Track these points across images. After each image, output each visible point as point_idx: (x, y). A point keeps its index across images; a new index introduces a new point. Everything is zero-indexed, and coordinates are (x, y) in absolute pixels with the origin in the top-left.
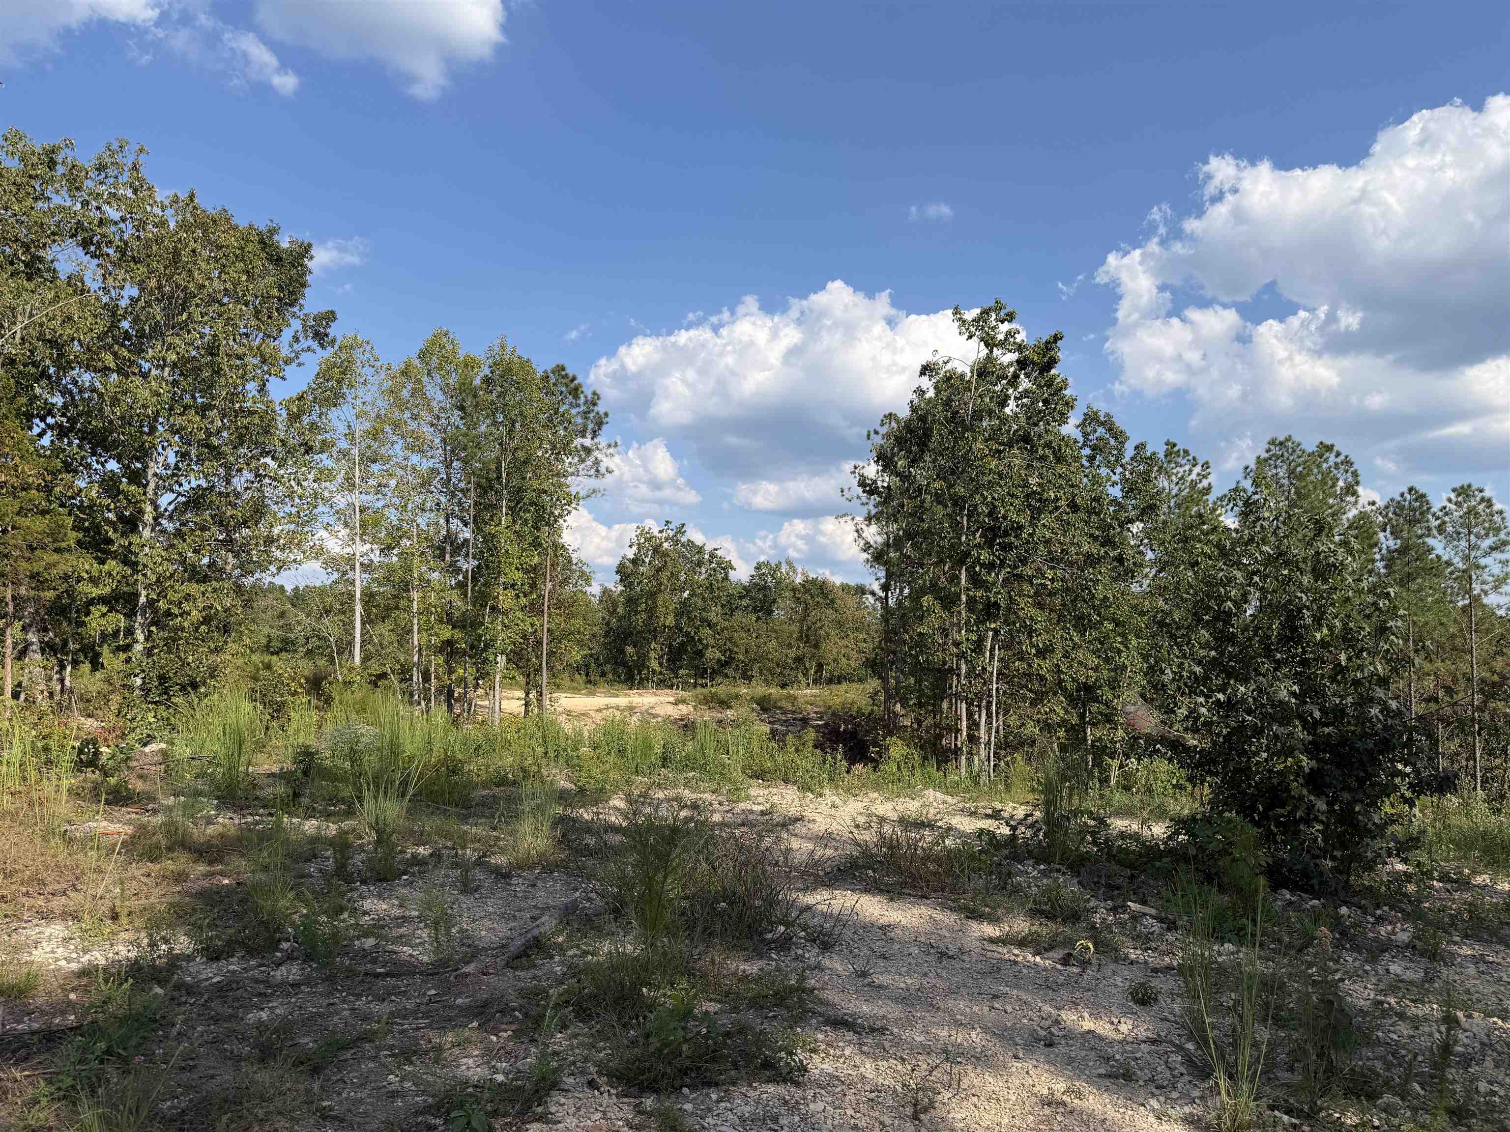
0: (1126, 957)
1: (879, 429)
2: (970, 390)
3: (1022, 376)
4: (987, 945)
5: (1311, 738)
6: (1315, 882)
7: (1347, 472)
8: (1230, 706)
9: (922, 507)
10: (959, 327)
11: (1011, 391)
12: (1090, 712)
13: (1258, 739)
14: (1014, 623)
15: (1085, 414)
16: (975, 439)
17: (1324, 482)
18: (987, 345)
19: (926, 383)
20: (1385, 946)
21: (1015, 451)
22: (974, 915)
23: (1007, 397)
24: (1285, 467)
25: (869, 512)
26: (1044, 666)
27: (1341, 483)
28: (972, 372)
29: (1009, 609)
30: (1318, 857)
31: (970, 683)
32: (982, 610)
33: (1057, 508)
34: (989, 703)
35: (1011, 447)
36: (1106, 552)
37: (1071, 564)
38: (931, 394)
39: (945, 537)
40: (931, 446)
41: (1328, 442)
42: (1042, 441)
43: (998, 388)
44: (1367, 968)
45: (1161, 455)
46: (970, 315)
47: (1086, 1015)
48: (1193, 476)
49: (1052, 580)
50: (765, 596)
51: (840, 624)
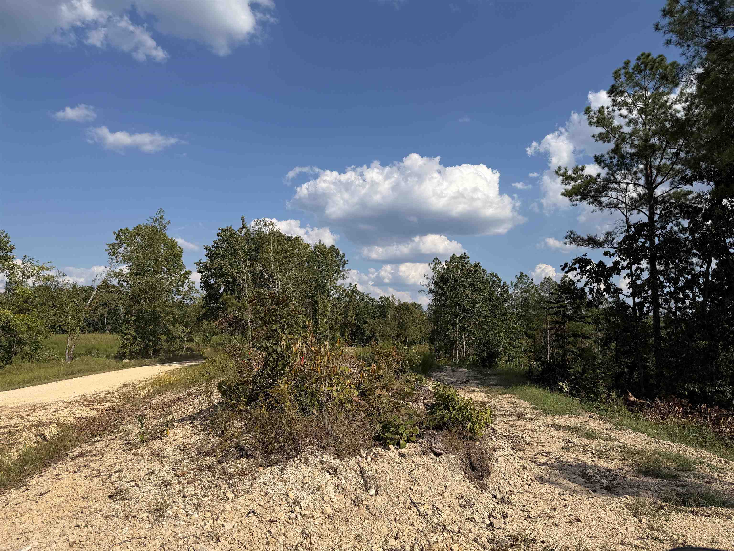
29: (468, 329)
31: (459, 346)
32: (462, 329)
39: (453, 311)
49: (479, 321)
50: (383, 309)
51: (414, 321)
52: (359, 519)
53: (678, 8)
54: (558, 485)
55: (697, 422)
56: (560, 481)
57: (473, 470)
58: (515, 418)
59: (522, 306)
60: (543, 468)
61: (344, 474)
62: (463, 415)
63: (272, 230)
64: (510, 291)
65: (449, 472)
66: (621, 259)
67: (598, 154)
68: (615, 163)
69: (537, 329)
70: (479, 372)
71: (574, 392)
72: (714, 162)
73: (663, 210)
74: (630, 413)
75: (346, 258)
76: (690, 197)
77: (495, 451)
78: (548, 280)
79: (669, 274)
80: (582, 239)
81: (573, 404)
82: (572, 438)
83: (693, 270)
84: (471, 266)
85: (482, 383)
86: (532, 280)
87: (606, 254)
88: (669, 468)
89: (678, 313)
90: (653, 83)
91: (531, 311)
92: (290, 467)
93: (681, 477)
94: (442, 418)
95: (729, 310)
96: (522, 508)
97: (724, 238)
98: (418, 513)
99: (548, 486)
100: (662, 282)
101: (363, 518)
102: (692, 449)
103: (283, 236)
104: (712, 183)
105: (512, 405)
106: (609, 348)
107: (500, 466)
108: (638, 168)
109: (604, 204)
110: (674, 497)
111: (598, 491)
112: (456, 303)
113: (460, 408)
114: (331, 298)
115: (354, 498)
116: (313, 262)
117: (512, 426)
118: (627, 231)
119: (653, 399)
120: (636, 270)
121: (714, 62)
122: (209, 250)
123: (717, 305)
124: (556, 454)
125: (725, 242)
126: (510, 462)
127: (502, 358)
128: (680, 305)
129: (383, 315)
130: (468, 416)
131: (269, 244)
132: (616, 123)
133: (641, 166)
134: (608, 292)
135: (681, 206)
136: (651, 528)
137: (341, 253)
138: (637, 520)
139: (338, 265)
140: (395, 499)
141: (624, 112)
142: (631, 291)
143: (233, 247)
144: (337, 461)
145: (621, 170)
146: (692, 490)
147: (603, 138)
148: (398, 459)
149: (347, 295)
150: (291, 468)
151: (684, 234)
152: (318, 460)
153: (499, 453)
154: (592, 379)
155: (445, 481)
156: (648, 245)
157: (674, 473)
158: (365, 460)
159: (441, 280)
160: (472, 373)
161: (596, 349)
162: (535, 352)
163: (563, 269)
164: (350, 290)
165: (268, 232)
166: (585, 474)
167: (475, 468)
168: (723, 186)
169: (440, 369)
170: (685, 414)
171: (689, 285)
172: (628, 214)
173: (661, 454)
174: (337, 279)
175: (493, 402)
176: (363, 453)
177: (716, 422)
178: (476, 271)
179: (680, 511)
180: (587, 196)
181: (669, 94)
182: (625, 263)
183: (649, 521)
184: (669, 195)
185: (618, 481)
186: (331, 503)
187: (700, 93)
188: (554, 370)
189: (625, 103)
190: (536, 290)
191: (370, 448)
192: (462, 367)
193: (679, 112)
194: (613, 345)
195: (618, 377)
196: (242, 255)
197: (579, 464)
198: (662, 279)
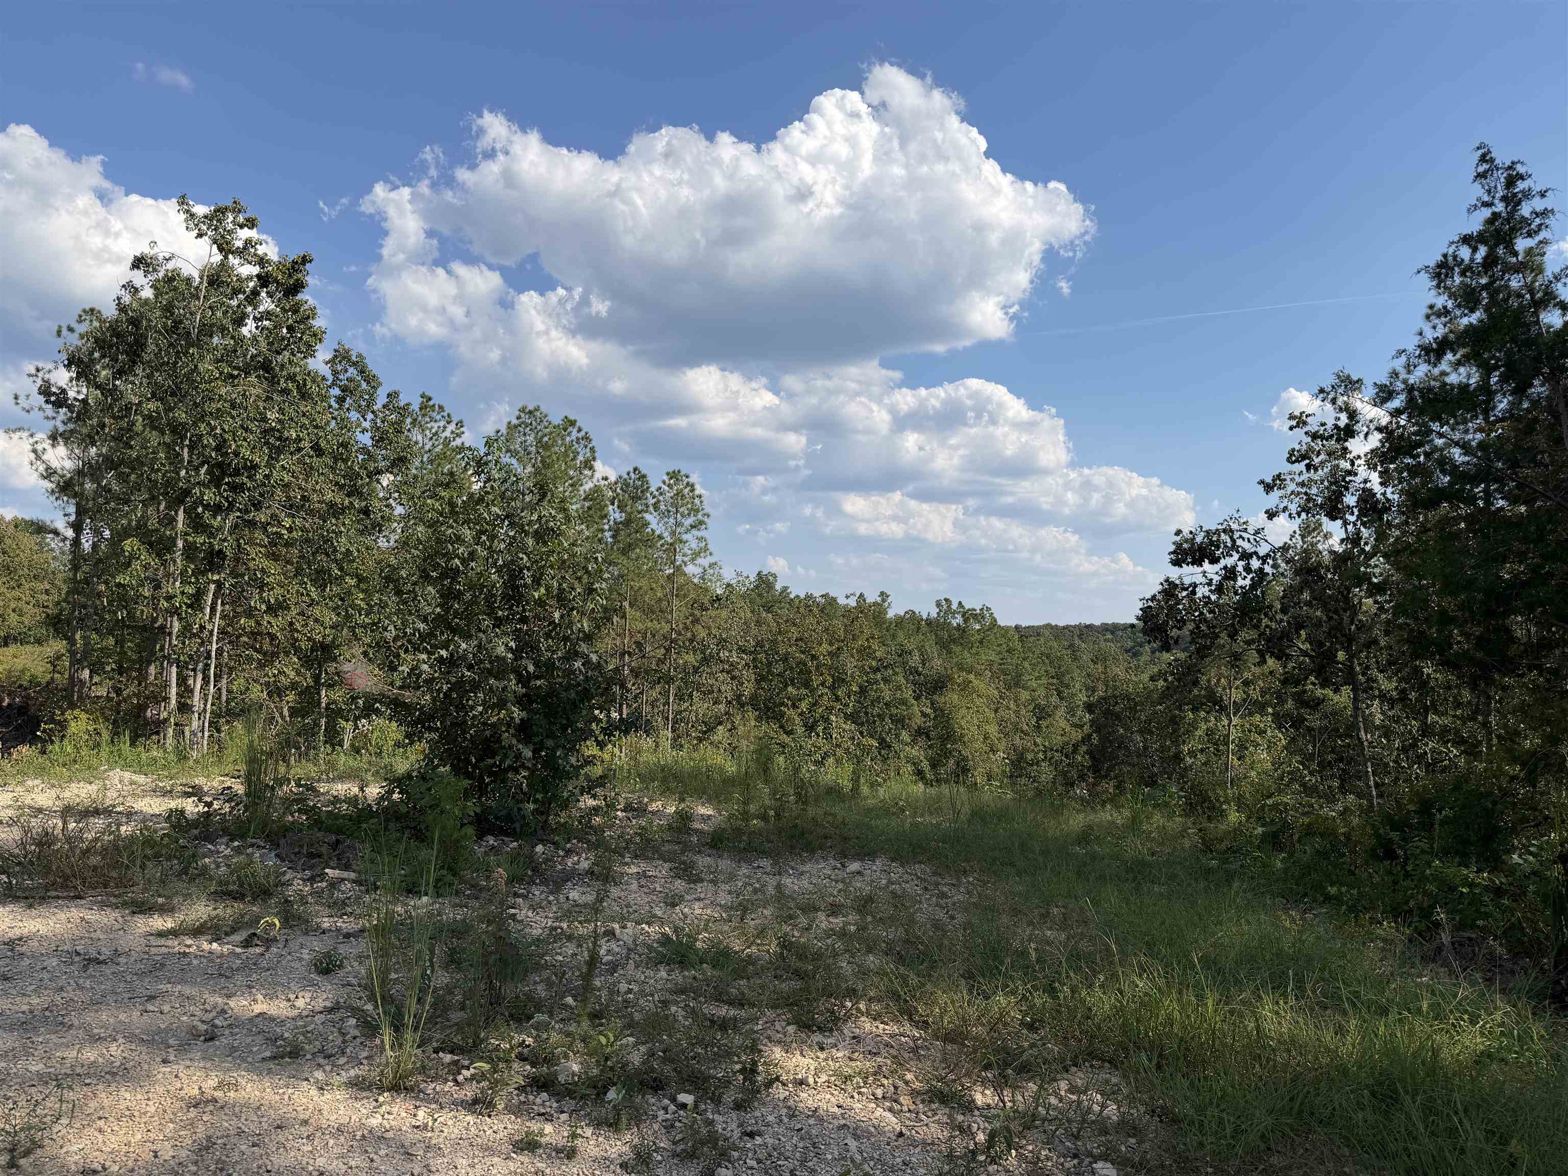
0: (319, 927)
1: (74, 325)
2: (199, 299)
3: (263, 294)
4: (154, 941)
5: (524, 690)
6: (517, 825)
7: (586, 447)
8: (452, 663)
9: (130, 430)
10: (186, 220)
11: (249, 309)
12: (327, 673)
13: (475, 693)
14: (243, 575)
15: (336, 351)
16: (202, 357)
17: (566, 454)
18: (221, 249)
19: (139, 278)
20: (569, 876)
21: (253, 379)
22: (143, 908)
23: (244, 316)
24: (533, 435)
25: (56, 428)
26: (276, 624)
27: (580, 458)
28: (201, 278)
29: (237, 560)
30: (522, 801)
31: (184, 643)
32: (204, 559)
33: (299, 450)
34: (207, 667)
35: (247, 374)
36: (351, 503)
37: (311, 512)
38: (147, 293)
39: (159, 470)
40: (146, 357)
41: (572, 418)
42: (285, 373)
43: (234, 303)
44: (551, 898)
45: (415, 407)
46: (201, 210)
47: (260, 997)
48: (447, 433)
49: (290, 530)
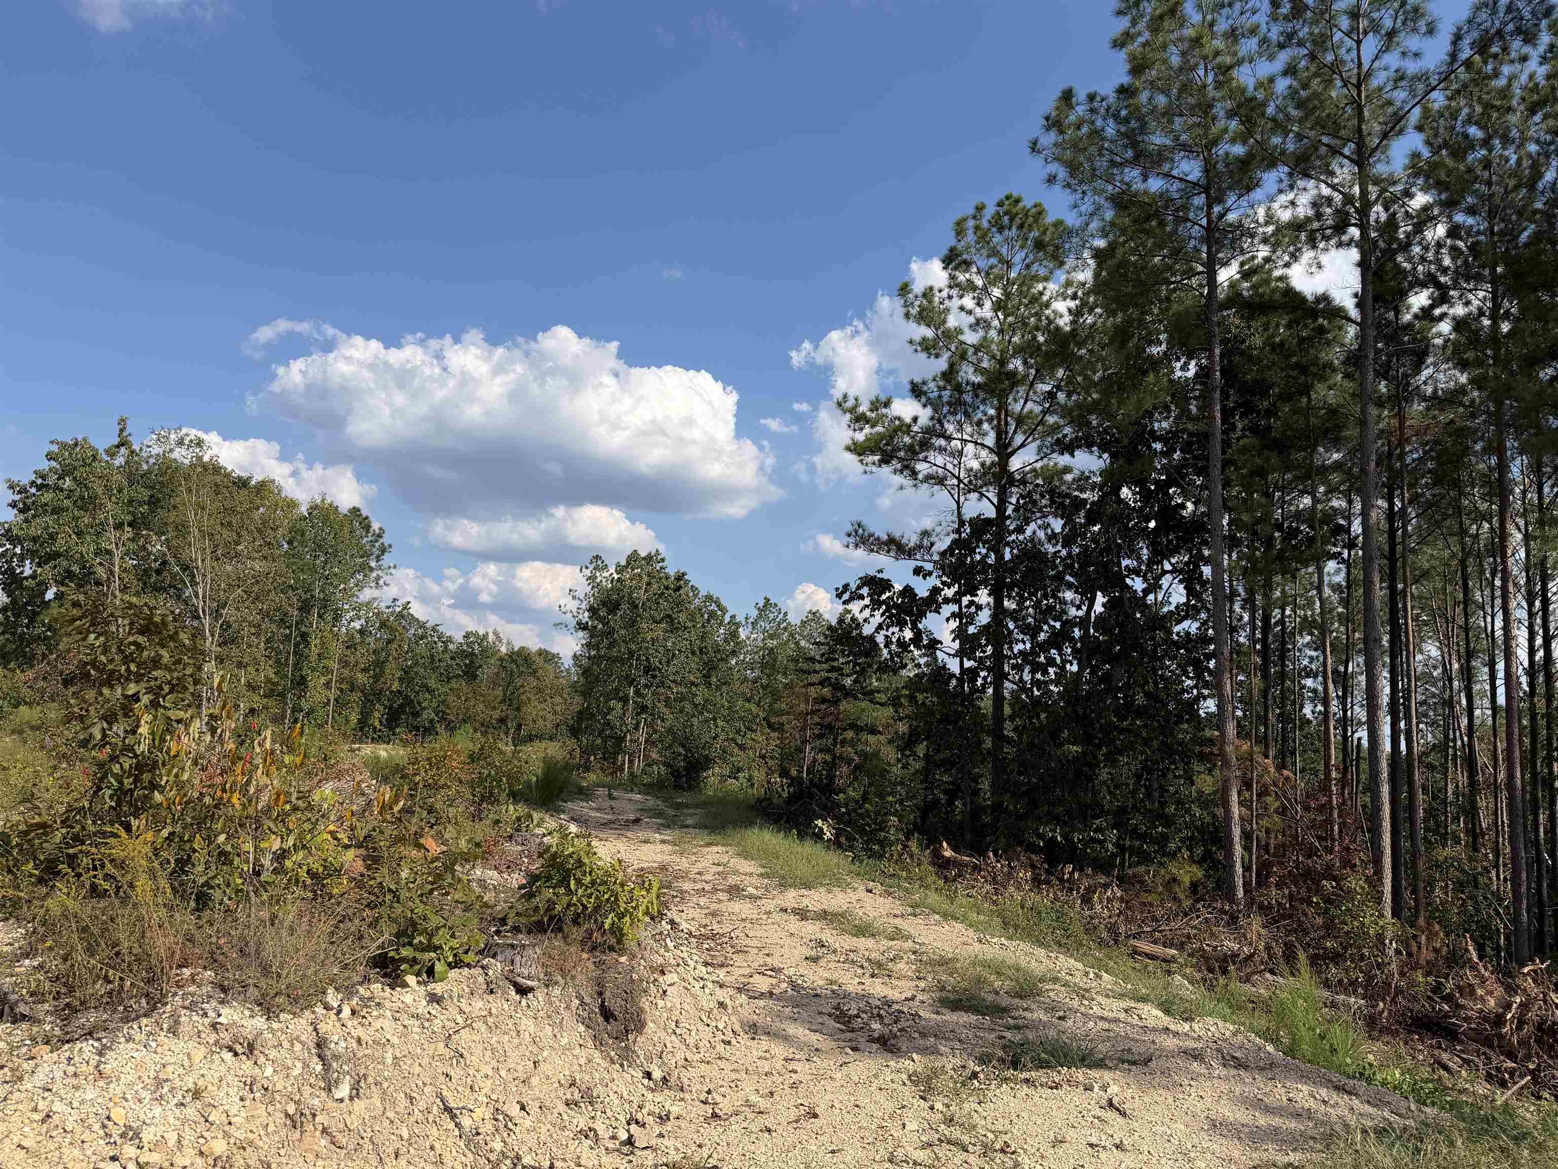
50: (472, 662)
51: (540, 690)
52: (301, 1160)
53: (1072, 118)
54: (786, 1039)
55: (1056, 899)
56: (792, 1029)
57: (607, 1020)
58: (722, 896)
59: (763, 666)
60: (762, 1003)
61: (273, 1053)
62: (597, 898)
63: (200, 458)
64: (743, 633)
65: (548, 1030)
66: (943, 583)
67: (918, 380)
68: (945, 399)
69: (788, 713)
70: (665, 801)
71: (843, 840)
72: (1112, 417)
73: (1022, 496)
74: (941, 882)
75: (386, 540)
76: (1069, 477)
77: (663, 973)
78: (815, 616)
79: (1024, 618)
80: (878, 539)
81: (838, 865)
82: (829, 936)
83: (1064, 612)
84: (667, 578)
85: (669, 824)
86: (786, 614)
87: (917, 571)
88: (997, 993)
89: (1036, 693)
90: (1022, 254)
91: (779, 677)
92: (127, 1041)
93: (1017, 1009)
94: (551, 904)
95: (1119, 690)
96: (703, 1096)
97: (1119, 557)
98: (457, 1133)
99: (765, 1043)
100: (1011, 632)
101: (310, 1157)
102: (1041, 952)
103: (228, 475)
104: (1106, 456)
105: (721, 869)
106: (914, 754)
107: (669, 1005)
108: (985, 414)
109: (920, 476)
110: (1000, 1053)
111: (862, 1047)
112: (631, 653)
113: (593, 883)
114: (344, 629)
115: (291, 1109)
116: (303, 543)
117: (714, 914)
118: (958, 531)
119: (982, 853)
120: (968, 606)
121: (1123, 232)
122: (19, 492)
123: (1101, 680)
124: (791, 972)
125: (1119, 565)
126: (693, 995)
127: (717, 770)
128: (1039, 676)
129: (470, 673)
130: (608, 900)
131: (190, 491)
132: (952, 322)
133: (992, 412)
134: (918, 647)
135: (1052, 492)
136: (950, 1121)
137: (375, 526)
138: (926, 1105)
139: (367, 555)
140: (403, 1102)
141: (968, 302)
142: (956, 645)
143: (88, 489)
144: (260, 1022)
145: (954, 413)
146: (1031, 1036)
147: (928, 347)
148: (422, 1006)
149: (384, 625)
150: (131, 1045)
151: (1054, 545)
152: (207, 1021)
153: (671, 977)
154: (877, 814)
155: (535, 1050)
156: (992, 560)
157: (1005, 1001)
158: (334, 1017)
159: (604, 603)
160: (651, 802)
161: (890, 754)
162: (783, 757)
163: (839, 596)
164: (392, 613)
165: (187, 462)
166: (842, 1012)
167: (612, 1015)
168: (1121, 462)
169: (584, 794)
170: (1037, 882)
171: (1058, 639)
172: (962, 499)
173: (986, 965)
174: (360, 586)
175: (683, 863)
176: (333, 997)
177: (1087, 900)
178: (678, 589)
179: (1006, 1080)
180: (892, 457)
181: (1046, 279)
182: (949, 592)
183: (948, 1106)
184: (1034, 470)
185: (903, 1024)
186: (227, 1128)
187: (1099, 286)
188: (811, 796)
189: (970, 286)
190: (791, 635)
191: (353, 985)
192: (632, 791)
193: (1061, 316)
194: (921, 749)
195: (927, 809)
196: (111, 510)
197: (833, 991)
198: (1011, 625)
